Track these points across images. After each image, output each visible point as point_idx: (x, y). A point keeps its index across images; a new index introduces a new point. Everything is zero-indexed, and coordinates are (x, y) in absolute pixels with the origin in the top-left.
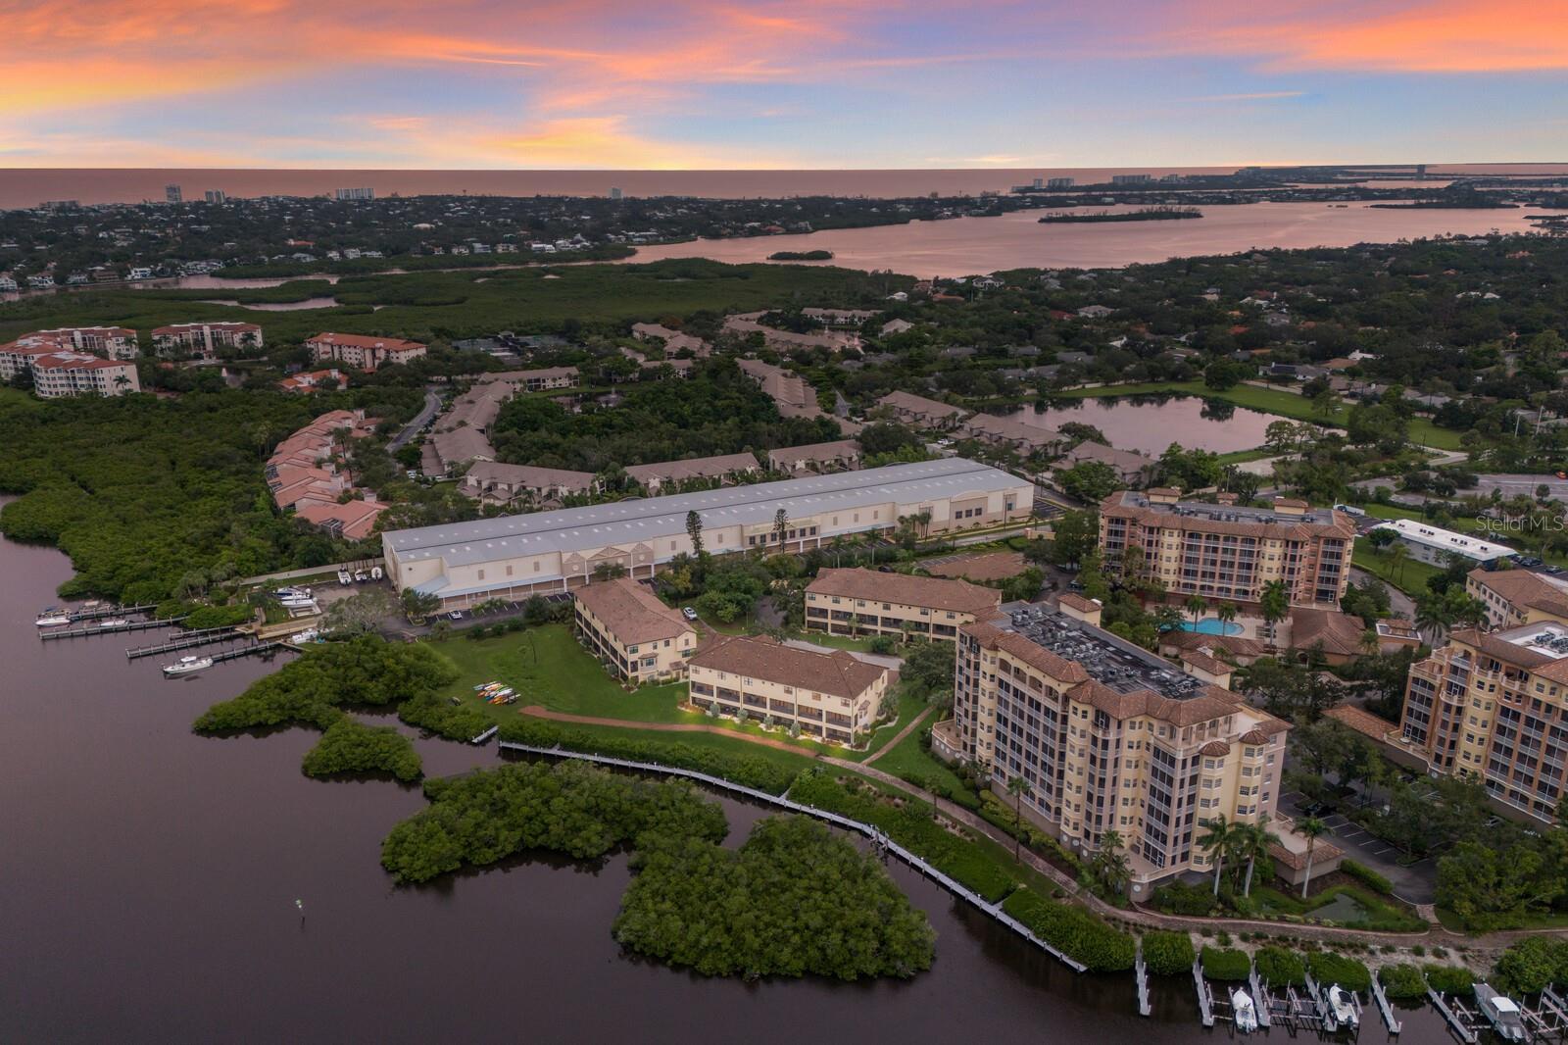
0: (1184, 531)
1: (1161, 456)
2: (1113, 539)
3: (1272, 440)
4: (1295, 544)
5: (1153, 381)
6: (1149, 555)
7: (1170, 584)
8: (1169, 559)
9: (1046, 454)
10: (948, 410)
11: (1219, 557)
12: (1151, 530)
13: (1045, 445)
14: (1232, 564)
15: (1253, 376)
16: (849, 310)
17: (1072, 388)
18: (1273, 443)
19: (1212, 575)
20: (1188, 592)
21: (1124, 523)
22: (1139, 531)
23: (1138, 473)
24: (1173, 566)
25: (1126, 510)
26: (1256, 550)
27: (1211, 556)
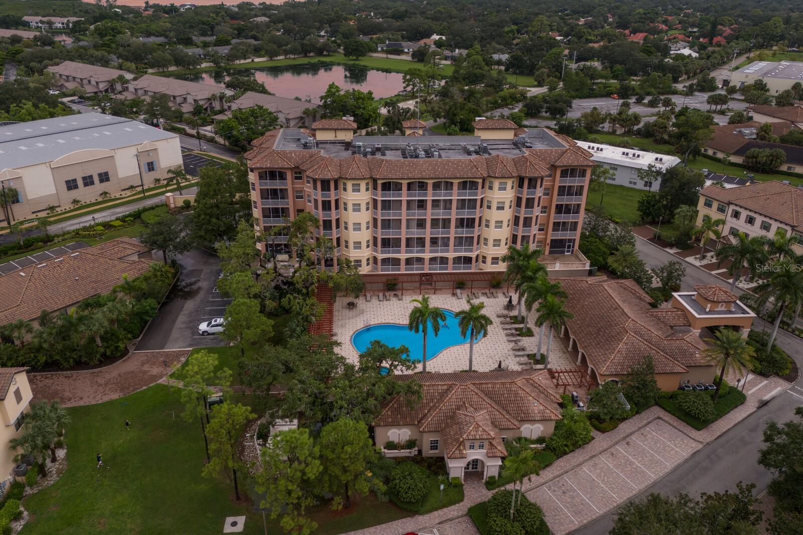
0: (375, 181)
1: (322, 98)
2: (271, 204)
3: (408, 85)
4: (533, 182)
5: (306, 56)
6: (327, 225)
7: (364, 263)
8: (357, 227)
9: (212, 108)
10: (114, 74)
11: (429, 214)
12: (325, 185)
13: (209, 99)
14: (446, 223)
15: (376, 51)
16: (66, 17)
17: (242, 61)
18: (409, 89)
19: (421, 242)
20: (390, 271)
21: (282, 176)
22: (308, 188)
23: (301, 118)
24: (365, 235)
25: (283, 155)
26: (479, 197)
27: (417, 214)
